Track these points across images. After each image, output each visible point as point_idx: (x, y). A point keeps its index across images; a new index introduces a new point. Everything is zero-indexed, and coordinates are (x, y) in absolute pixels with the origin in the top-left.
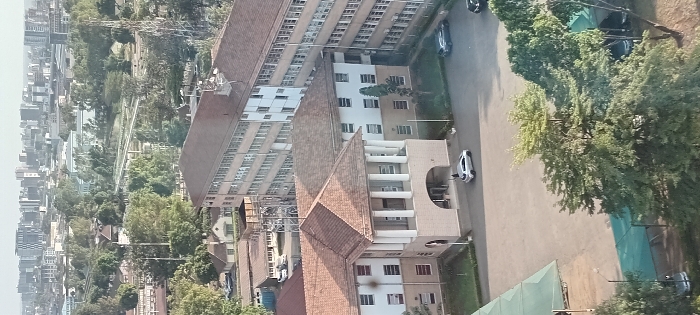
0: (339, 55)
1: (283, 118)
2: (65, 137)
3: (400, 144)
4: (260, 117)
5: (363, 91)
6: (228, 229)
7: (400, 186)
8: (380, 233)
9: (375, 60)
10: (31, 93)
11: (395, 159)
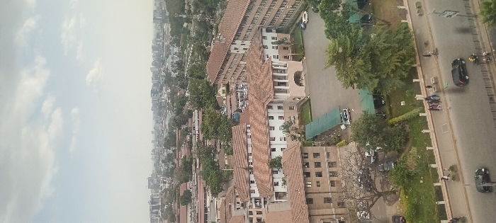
0: (264, 30)
1: (244, 52)
2: (167, 57)
3: (285, 62)
4: (235, 52)
5: (272, 43)
6: (223, 92)
7: (285, 78)
8: (276, 94)
9: (278, 31)
10: (155, 41)
11: (283, 68)
